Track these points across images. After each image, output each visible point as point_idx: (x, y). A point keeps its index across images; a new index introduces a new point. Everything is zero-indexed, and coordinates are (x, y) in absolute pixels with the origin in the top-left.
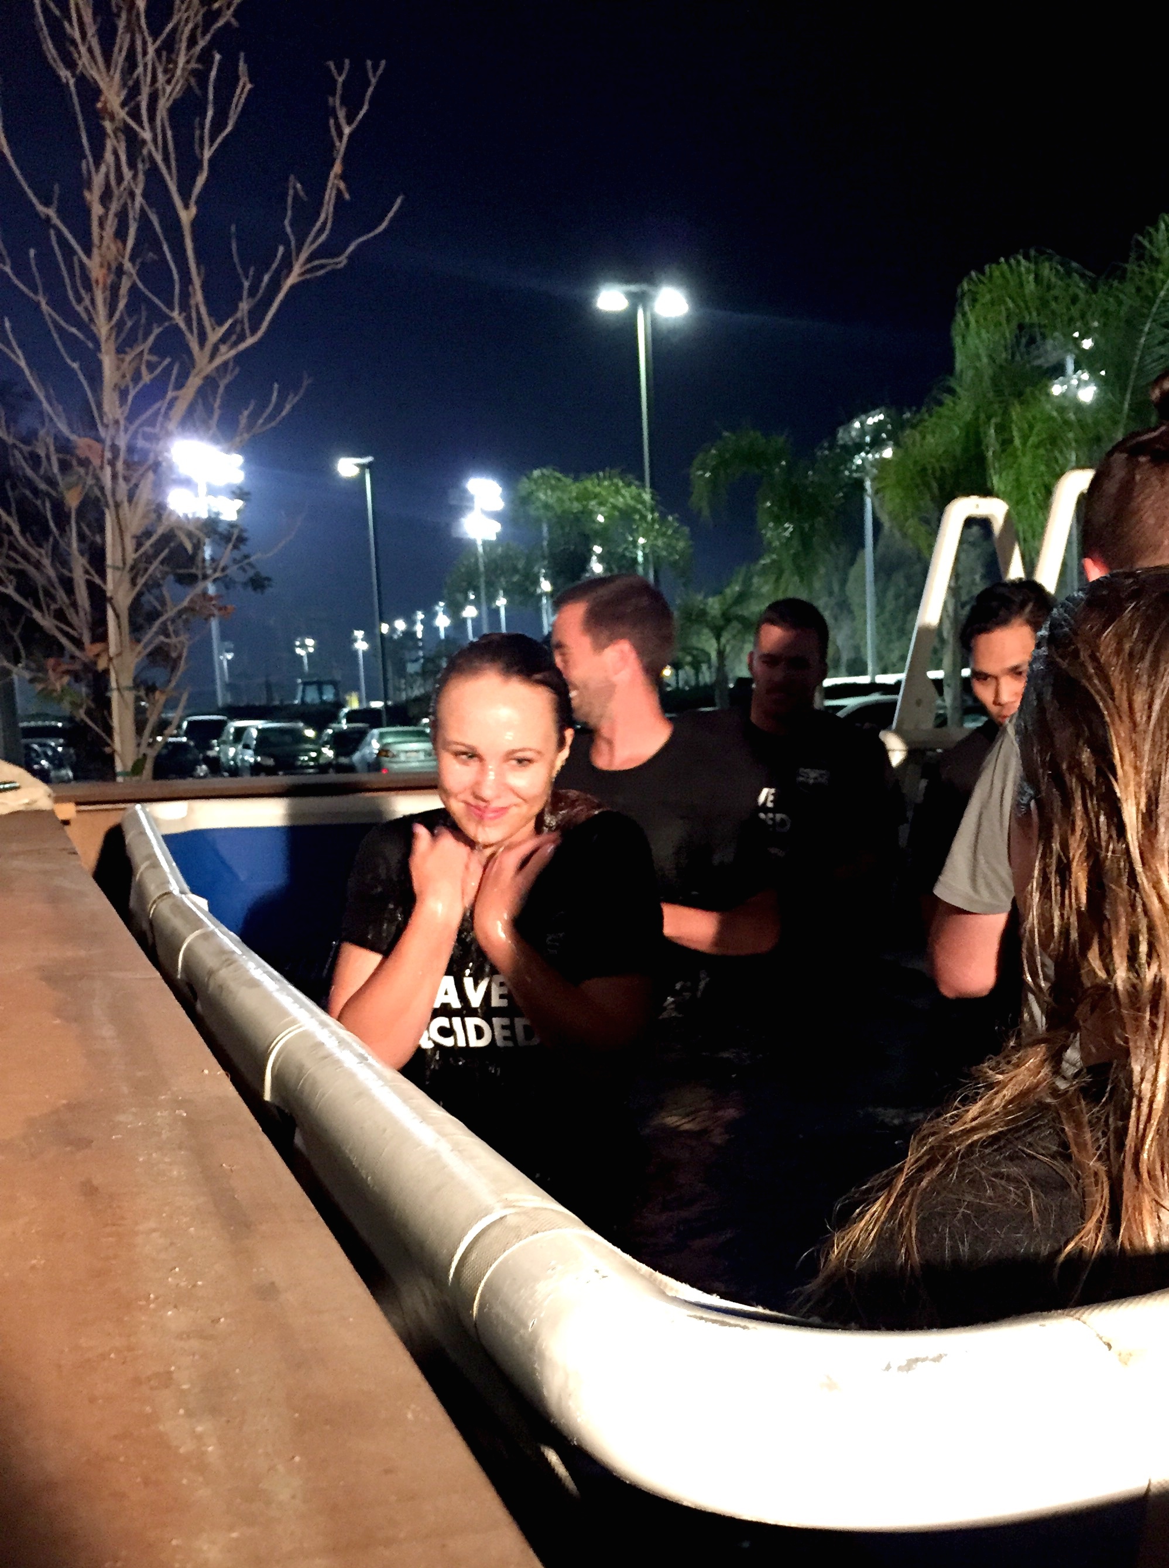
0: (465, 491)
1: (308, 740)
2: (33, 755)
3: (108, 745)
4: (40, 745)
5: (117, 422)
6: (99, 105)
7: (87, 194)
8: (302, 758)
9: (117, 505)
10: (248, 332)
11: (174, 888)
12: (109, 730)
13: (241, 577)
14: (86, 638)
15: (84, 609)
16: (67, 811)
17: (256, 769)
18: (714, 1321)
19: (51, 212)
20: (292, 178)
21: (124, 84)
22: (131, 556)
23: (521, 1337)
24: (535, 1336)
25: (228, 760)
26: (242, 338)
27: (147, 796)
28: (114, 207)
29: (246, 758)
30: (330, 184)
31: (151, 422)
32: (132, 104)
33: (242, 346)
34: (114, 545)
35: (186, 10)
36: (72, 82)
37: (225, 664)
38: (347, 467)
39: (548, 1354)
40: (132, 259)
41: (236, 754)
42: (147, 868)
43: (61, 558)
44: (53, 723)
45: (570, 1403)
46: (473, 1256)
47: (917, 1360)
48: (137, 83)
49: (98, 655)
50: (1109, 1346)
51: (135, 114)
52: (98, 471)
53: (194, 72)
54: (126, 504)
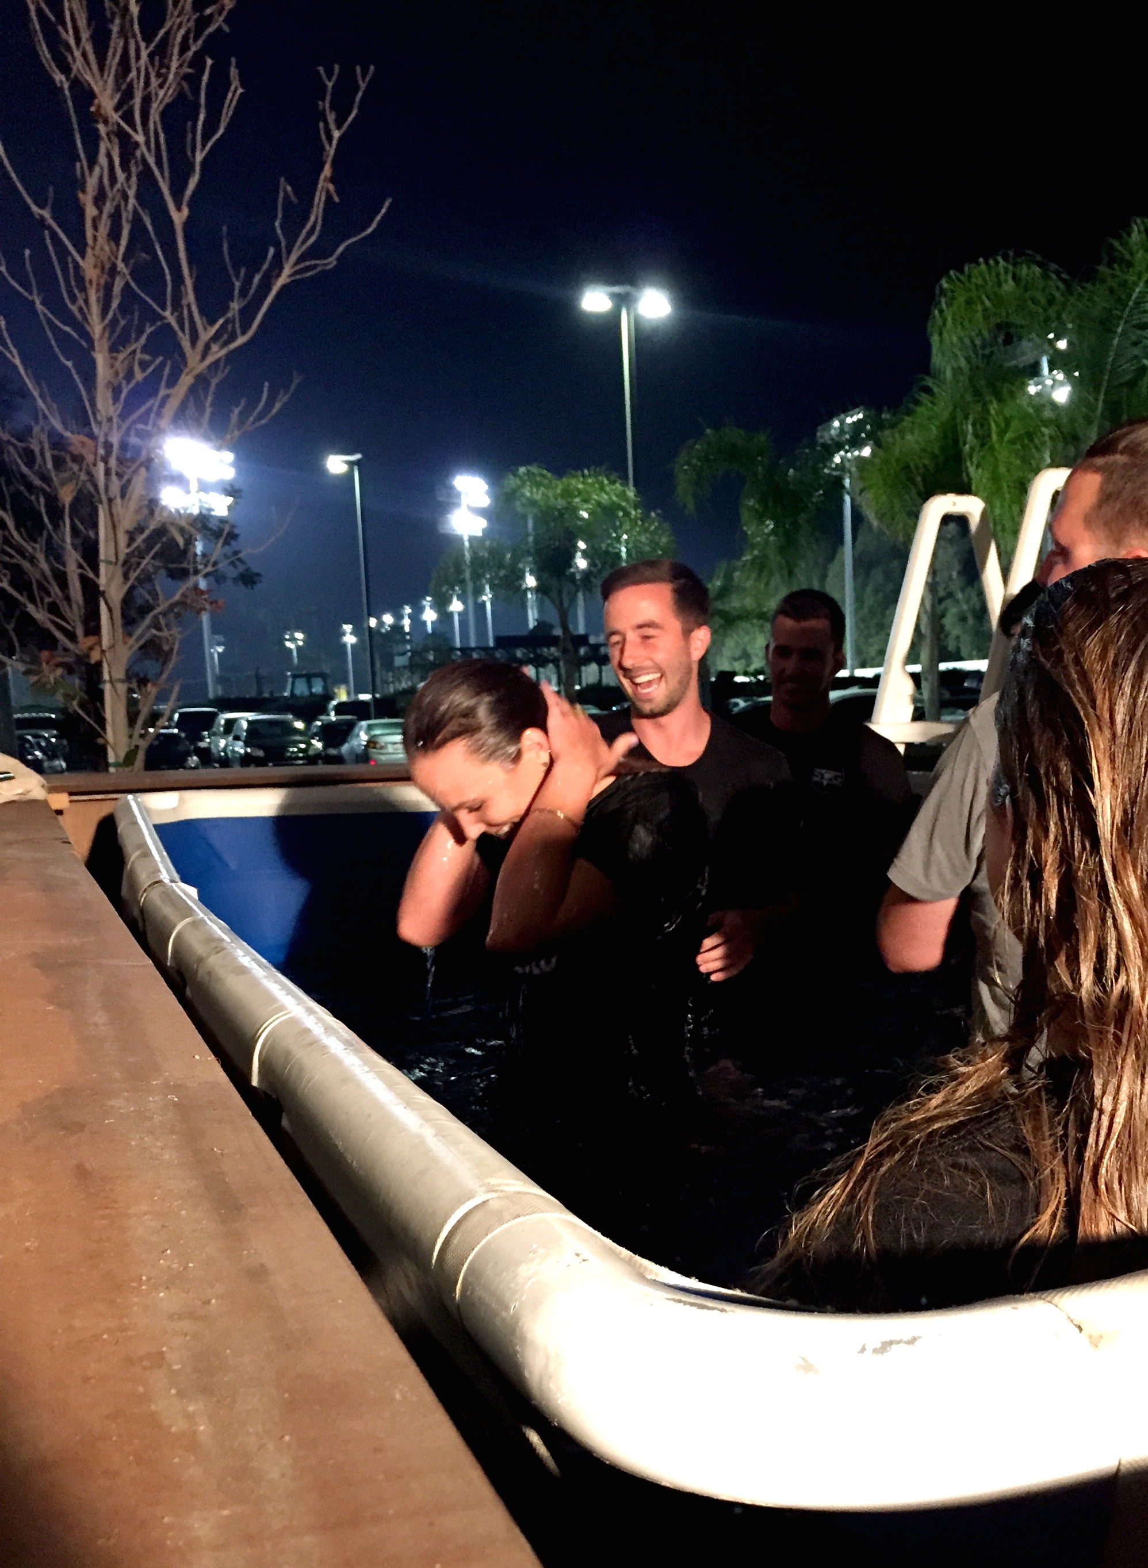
0: (451, 488)
1: (297, 731)
2: (27, 745)
3: (100, 736)
4: (35, 736)
5: (110, 420)
6: (93, 109)
7: (81, 196)
8: (291, 750)
9: (110, 501)
10: (238, 331)
11: (165, 877)
12: (102, 721)
13: (232, 573)
14: (80, 631)
15: (78, 603)
16: (60, 801)
17: (246, 760)
18: (692, 1304)
19: (46, 214)
20: (282, 179)
21: (117, 87)
22: (124, 550)
23: (503, 1320)
24: (516, 1318)
25: (219, 752)
26: (233, 337)
27: (140, 787)
28: (108, 207)
29: (236, 749)
30: (320, 186)
31: (144, 419)
32: (125, 108)
33: (233, 346)
34: (106, 541)
35: (178, 16)
36: (66, 85)
37: (216, 656)
38: (336, 464)
39: (529, 1336)
40: (125, 260)
41: (226, 746)
42: (138, 858)
43: (54, 553)
44: (47, 715)
45: (551, 1385)
46: (455, 1241)
47: (891, 1343)
48: (131, 86)
49: (91, 648)
50: (1080, 1329)
51: (128, 117)
52: (92, 467)
53: (186, 77)
54: (118, 500)
